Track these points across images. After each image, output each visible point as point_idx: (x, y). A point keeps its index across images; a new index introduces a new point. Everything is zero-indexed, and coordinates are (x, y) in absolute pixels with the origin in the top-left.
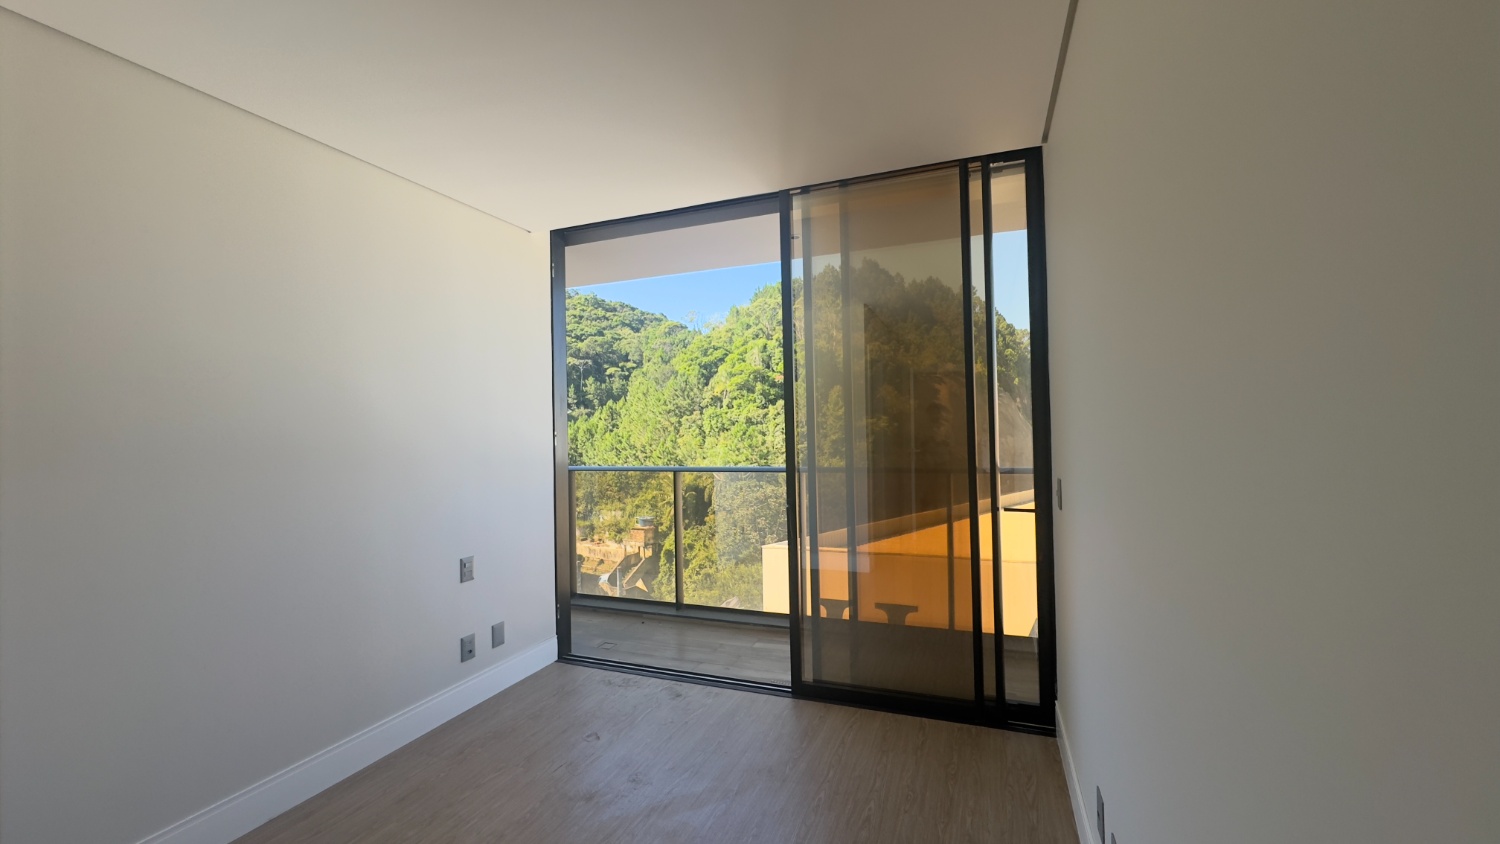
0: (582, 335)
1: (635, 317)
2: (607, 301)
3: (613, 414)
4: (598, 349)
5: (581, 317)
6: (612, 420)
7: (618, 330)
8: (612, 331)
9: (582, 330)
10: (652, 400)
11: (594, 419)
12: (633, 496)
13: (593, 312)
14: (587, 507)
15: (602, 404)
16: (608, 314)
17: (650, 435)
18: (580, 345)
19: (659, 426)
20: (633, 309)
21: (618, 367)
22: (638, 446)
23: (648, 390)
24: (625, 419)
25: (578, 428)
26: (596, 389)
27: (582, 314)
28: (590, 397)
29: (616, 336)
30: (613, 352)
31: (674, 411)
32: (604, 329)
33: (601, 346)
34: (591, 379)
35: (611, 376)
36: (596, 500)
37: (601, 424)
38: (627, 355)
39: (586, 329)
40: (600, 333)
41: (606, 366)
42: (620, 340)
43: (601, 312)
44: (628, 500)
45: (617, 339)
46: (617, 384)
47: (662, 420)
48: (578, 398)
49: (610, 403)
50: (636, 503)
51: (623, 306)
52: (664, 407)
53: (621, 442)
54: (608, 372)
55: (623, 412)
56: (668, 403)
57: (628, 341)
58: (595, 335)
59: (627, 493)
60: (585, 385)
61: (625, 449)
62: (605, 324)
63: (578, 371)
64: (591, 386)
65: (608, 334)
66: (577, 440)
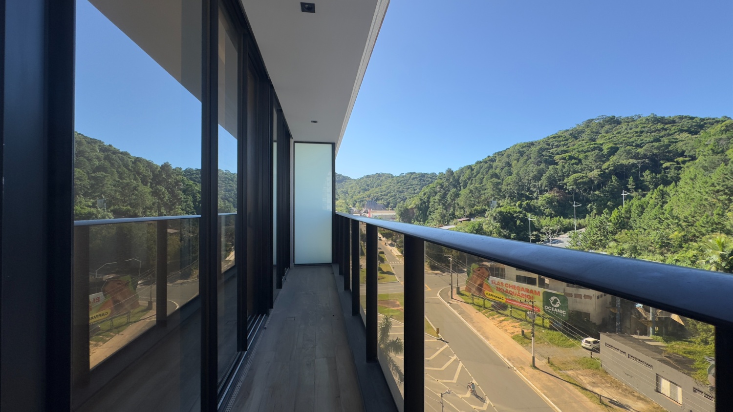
0: (641, 144)
1: (694, 124)
2: (667, 116)
3: (663, 194)
4: (655, 151)
5: (642, 132)
6: (663, 198)
7: (677, 136)
8: (670, 137)
9: (642, 140)
10: (699, 183)
11: (647, 198)
12: (674, 252)
13: (652, 127)
14: (631, 255)
15: (656, 187)
16: (666, 126)
17: (693, 209)
18: (639, 150)
19: (705, 203)
20: (692, 118)
21: (674, 162)
22: (682, 217)
23: (696, 176)
24: (674, 199)
25: (632, 204)
26: (652, 178)
27: (643, 129)
28: (647, 183)
29: (674, 140)
30: (669, 152)
31: (724, 190)
32: (662, 137)
33: (658, 148)
34: (647, 172)
35: (667, 168)
36: (639, 251)
37: (651, 202)
38: (684, 152)
39: (645, 139)
40: (657, 140)
41: (662, 162)
42: (676, 142)
43: (660, 126)
44: (669, 255)
45: (673, 142)
46: (672, 173)
47: (709, 198)
48: (636, 184)
49: (661, 187)
50: (676, 258)
51: (681, 118)
52: (712, 188)
53: (663, 213)
54: (664, 166)
55: (672, 193)
56: (716, 184)
57: (685, 142)
58: (652, 142)
59: (669, 250)
60: (643, 176)
61: (667, 219)
62: (663, 133)
63: (637, 167)
64: (647, 176)
65: (666, 140)
66: (631, 212)
